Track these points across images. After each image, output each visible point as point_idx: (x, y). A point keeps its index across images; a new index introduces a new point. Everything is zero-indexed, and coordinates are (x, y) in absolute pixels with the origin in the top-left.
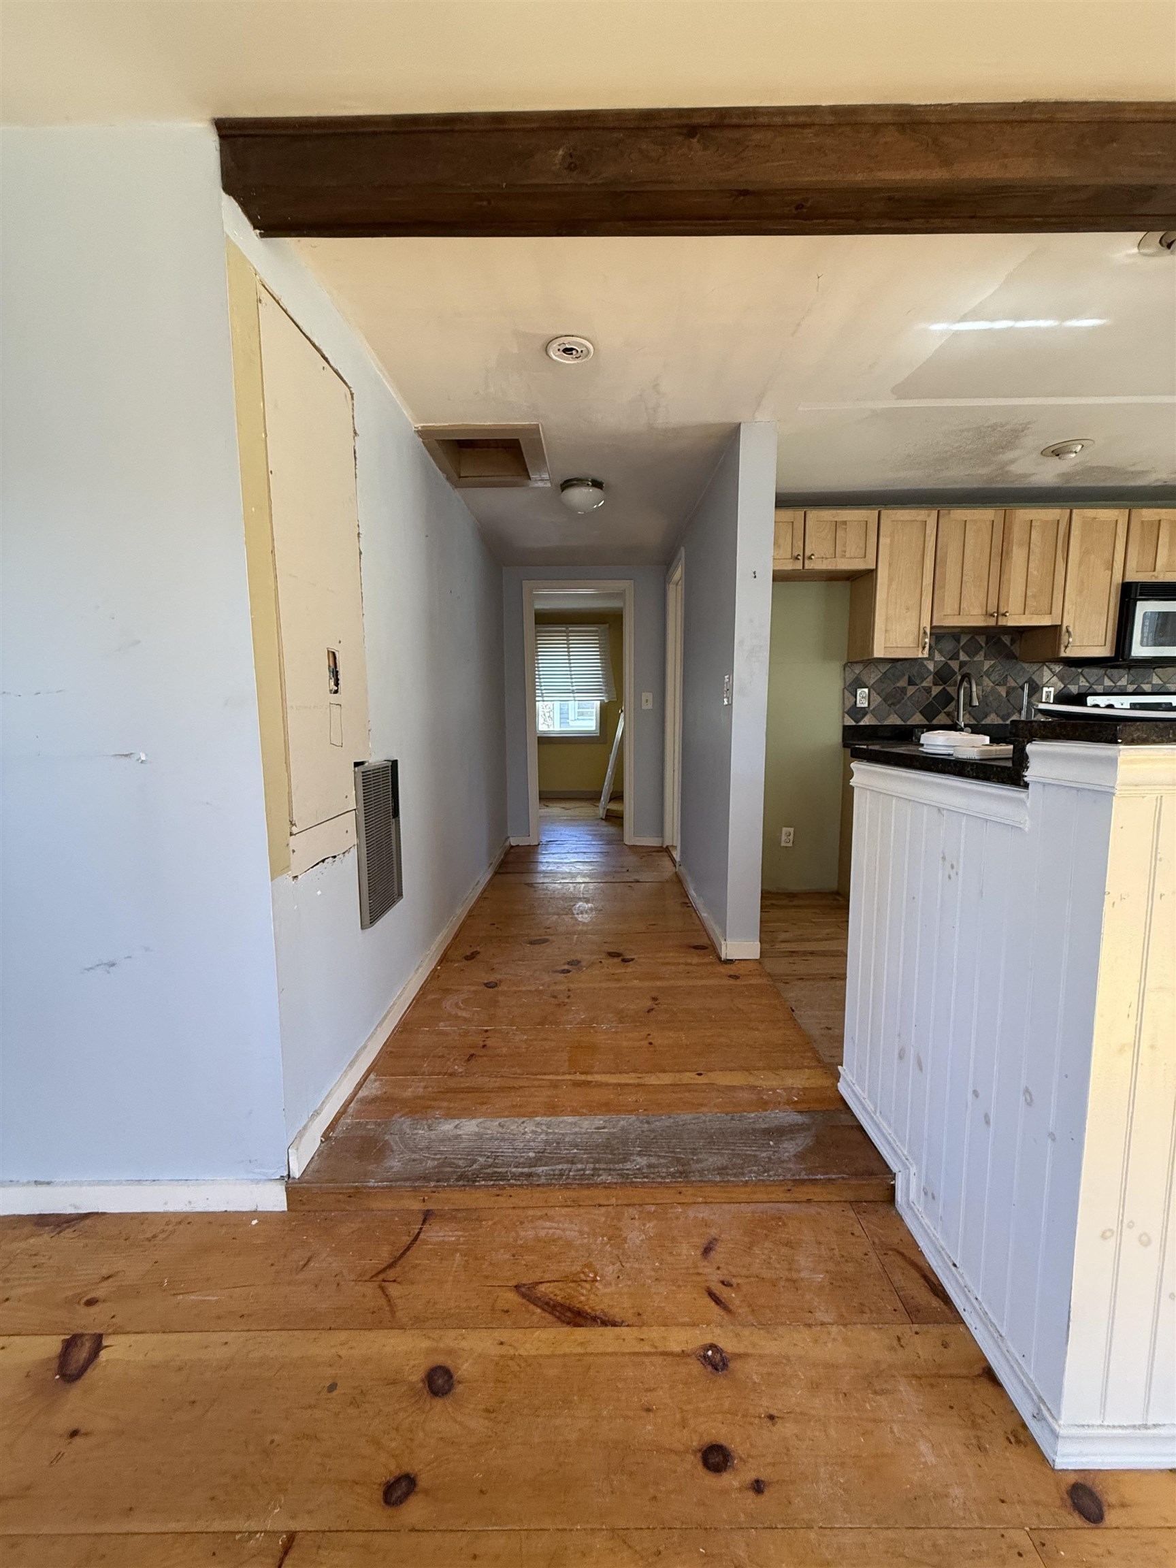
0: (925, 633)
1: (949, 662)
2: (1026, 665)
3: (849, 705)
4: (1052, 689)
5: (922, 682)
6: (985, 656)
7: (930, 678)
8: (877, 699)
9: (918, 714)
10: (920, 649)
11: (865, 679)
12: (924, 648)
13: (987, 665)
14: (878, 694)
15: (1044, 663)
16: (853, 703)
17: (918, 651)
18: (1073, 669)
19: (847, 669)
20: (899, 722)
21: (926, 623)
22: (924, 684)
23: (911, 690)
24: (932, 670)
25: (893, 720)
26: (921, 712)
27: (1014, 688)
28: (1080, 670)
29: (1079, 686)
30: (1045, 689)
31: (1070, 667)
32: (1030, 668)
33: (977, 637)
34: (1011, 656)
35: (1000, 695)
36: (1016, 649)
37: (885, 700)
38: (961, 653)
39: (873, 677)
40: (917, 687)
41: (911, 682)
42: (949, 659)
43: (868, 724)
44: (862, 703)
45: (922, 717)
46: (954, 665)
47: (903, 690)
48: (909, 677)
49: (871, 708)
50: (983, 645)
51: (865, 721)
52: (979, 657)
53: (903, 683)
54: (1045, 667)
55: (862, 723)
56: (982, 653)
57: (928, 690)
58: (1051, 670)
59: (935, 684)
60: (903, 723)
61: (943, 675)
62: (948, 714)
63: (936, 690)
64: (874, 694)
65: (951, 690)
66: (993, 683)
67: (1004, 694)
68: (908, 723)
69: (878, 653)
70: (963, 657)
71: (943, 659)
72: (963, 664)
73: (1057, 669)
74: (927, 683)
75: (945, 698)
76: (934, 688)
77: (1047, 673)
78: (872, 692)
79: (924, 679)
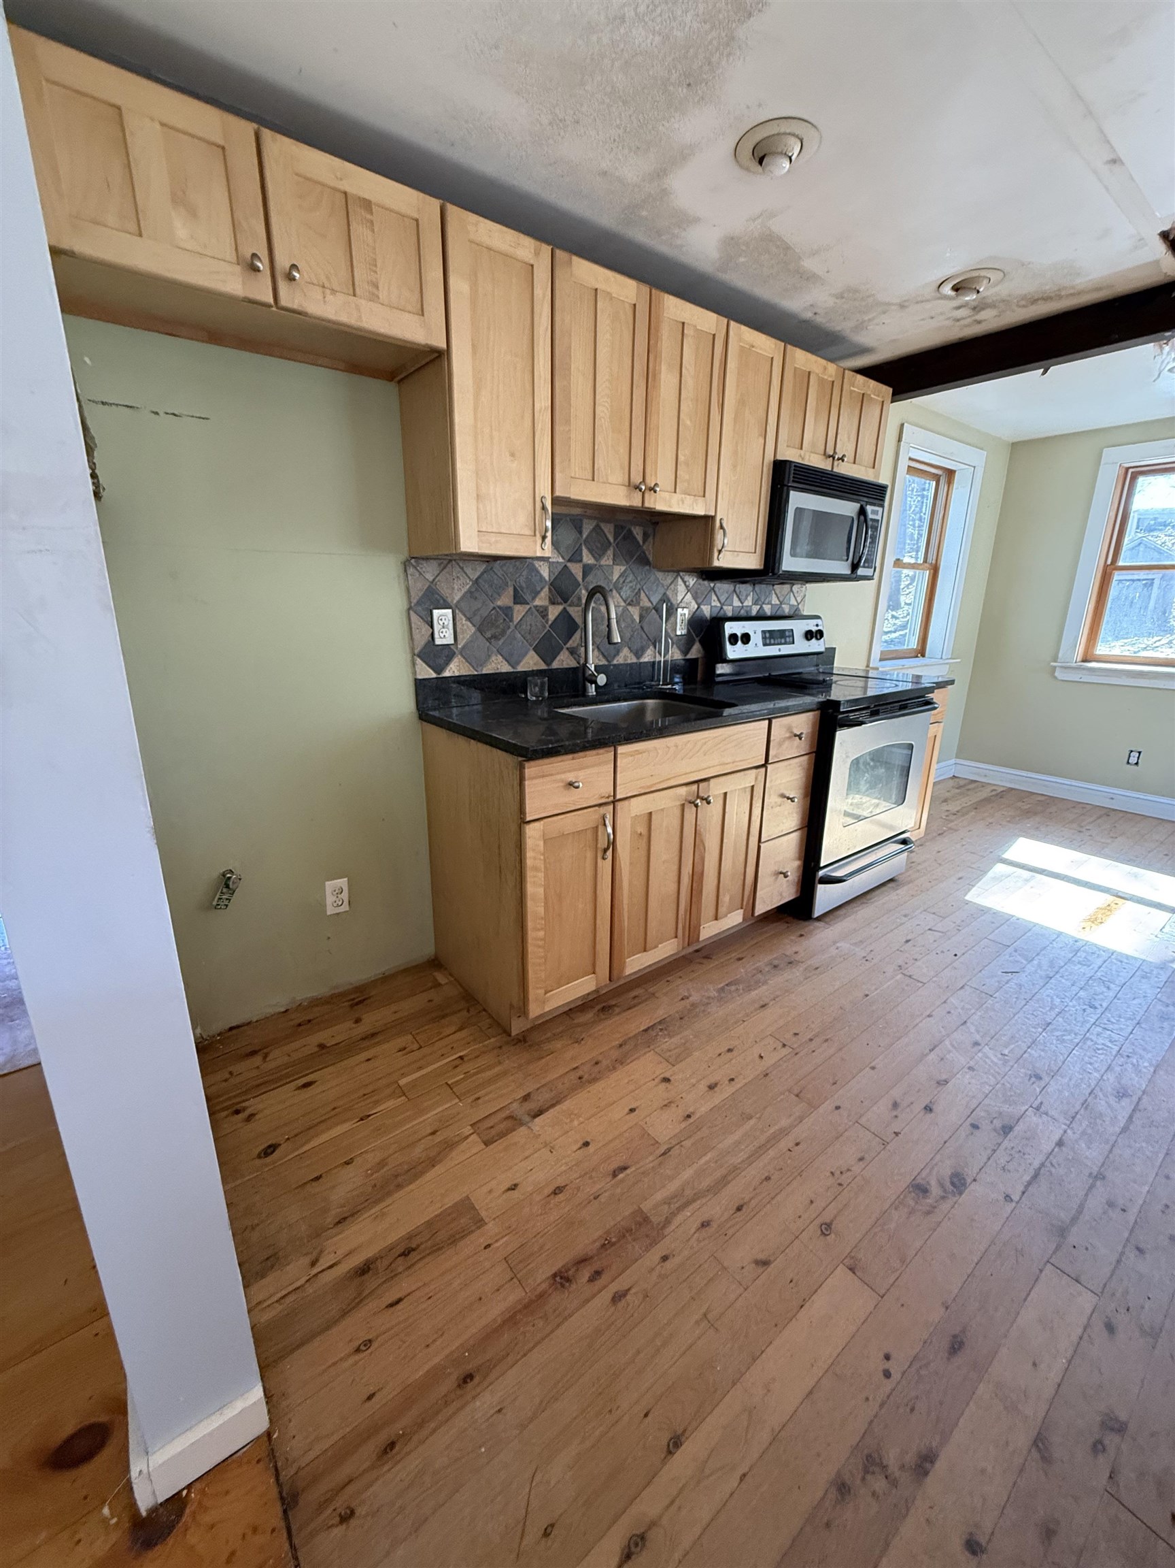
0: (544, 508)
1: (569, 565)
2: (660, 575)
3: (421, 640)
4: (686, 611)
5: (534, 599)
6: (614, 560)
7: (545, 592)
8: (469, 631)
9: (532, 653)
10: (539, 541)
11: (444, 589)
12: (544, 538)
13: (618, 571)
14: (469, 619)
15: (678, 572)
16: (427, 637)
17: (535, 542)
18: (706, 582)
19: (411, 570)
20: (505, 668)
21: (544, 490)
22: (537, 602)
23: (519, 612)
24: (547, 578)
25: (497, 665)
26: (535, 650)
27: (648, 612)
28: (712, 585)
29: (711, 607)
30: (680, 610)
31: (704, 580)
32: (665, 578)
33: (602, 525)
34: (644, 561)
35: (633, 620)
36: (649, 549)
37: (480, 630)
38: (585, 552)
39: (457, 588)
40: (528, 607)
41: (518, 599)
42: (569, 561)
43: (457, 674)
44: (444, 636)
45: (536, 657)
46: (576, 570)
47: (507, 611)
48: (515, 589)
49: (460, 646)
50: (612, 540)
51: (454, 669)
52: (607, 560)
53: (505, 600)
54: (680, 580)
55: (447, 674)
56: (610, 552)
57: (543, 612)
58: (685, 582)
59: (553, 603)
60: (512, 670)
61: (562, 589)
62: (573, 652)
63: (554, 612)
64: (462, 621)
65: (575, 612)
66: (625, 601)
67: (637, 618)
68: (520, 668)
69: (469, 542)
70: (587, 558)
71: (561, 560)
72: (587, 570)
73: (692, 581)
74: (541, 600)
75: (568, 626)
76: (551, 608)
77: (681, 588)
78: (459, 615)
79: (536, 594)
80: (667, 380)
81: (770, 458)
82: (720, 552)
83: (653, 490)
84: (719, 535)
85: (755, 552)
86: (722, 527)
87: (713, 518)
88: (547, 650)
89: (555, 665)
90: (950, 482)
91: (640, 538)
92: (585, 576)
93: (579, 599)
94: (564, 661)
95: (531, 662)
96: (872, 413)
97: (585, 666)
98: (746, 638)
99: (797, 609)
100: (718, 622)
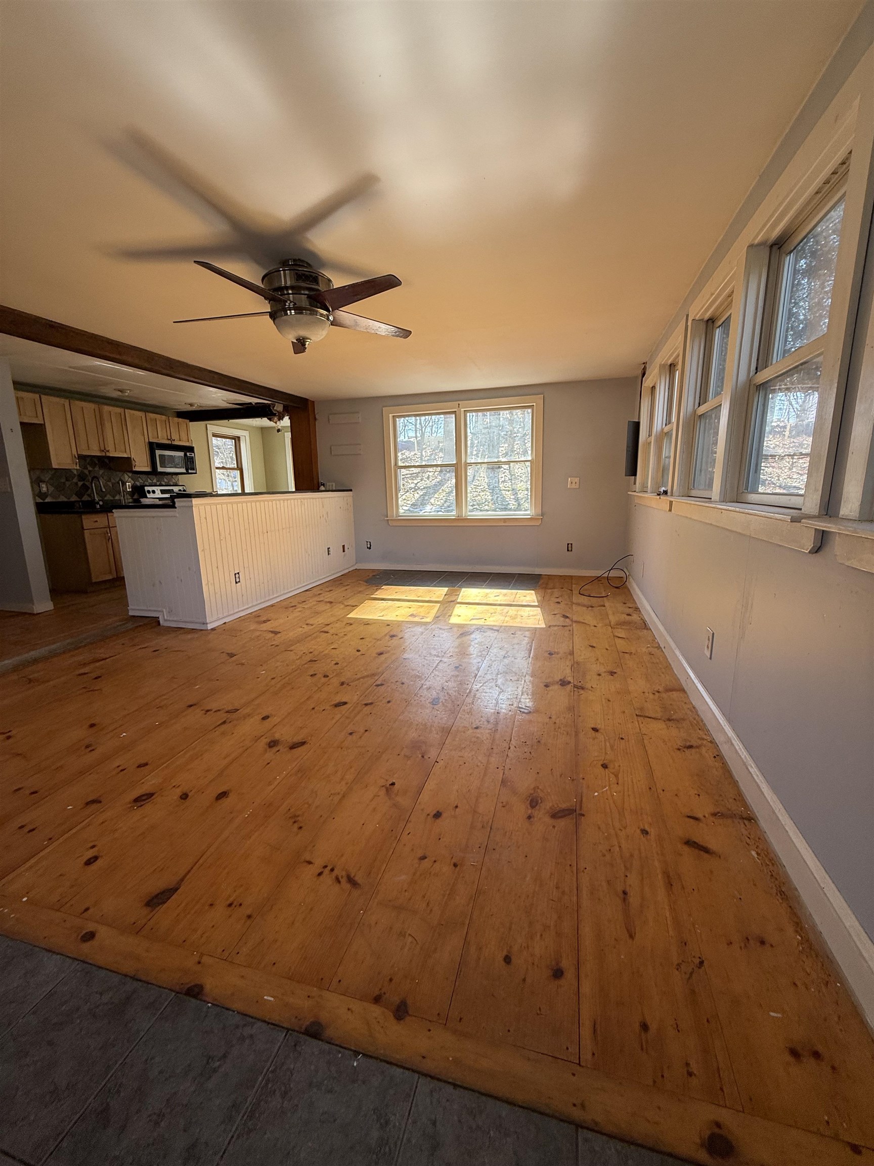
0: (75, 457)
2: (117, 473)
3: (37, 491)
4: (129, 484)
5: (72, 480)
6: (99, 468)
7: (76, 478)
8: (51, 489)
9: (74, 496)
10: (73, 465)
11: (43, 478)
12: (75, 464)
13: (101, 472)
14: (52, 486)
15: (124, 472)
16: (38, 491)
19: (31, 472)
20: (65, 500)
21: (75, 452)
23: (68, 484)
24: (76, 474)
25: (62, 499)
26: (76, 495)
27: (115, 483)
28: (139, 475)
29: (139, 482)
30: (127, 484)
32: (119, 474)
34: (110, 469)
35: (110, 487)
36: (112, 467)
37: (56, 489)
38: (88, 466)
39: (47, 477)
40: (71, 482)
41: (67, 480)
43: (50, 501)
44: (44, 489)
45: (76, 497)
46: (86, 472)
47: (64, 483)
48: (66, 478)
49: (50, 493)
50: (97, 462)
51: (48, 500)
52: (97, 469)
53: (63, 480)
54: (125, 475)
55: (46, 501)
56: (97, 466)
58: (127, 475)
59: (79, 481)
60: (68, 500)
61: (82, 477)
62: (88, 495)
63: (80, 484)
64: (50, 486)
65: (88, 484)
66: (105, 480)
67: (111, 485)
68: (71, 500)
69: (55, 466)
70: (90, 468)
71: (81, 469)
72: (90, 471)
73: (130, 475)
74: (75, 480)
75: (85, 488)
76: (79, 483)
77: (126, 477)
78: (48, 484)
79: (73, 478)
80: (108, 425)
81: (147, 440)
82: (135, 467)
83: (108, 451)
84: (134, 462)
85: (149, 467)
86: (134, 460)
87: (131, 458)
88: (79, 494)
89: (83, 499)
90: (239, 440)
91: (108, 462)
92: (89, 473)
93: (89, 479)
94: (86, 498)
95: (74, 498)
96: (183, 427)
97: (94, 499)
98: (154, 492)
99: (176, 483)
100: (143, 487)
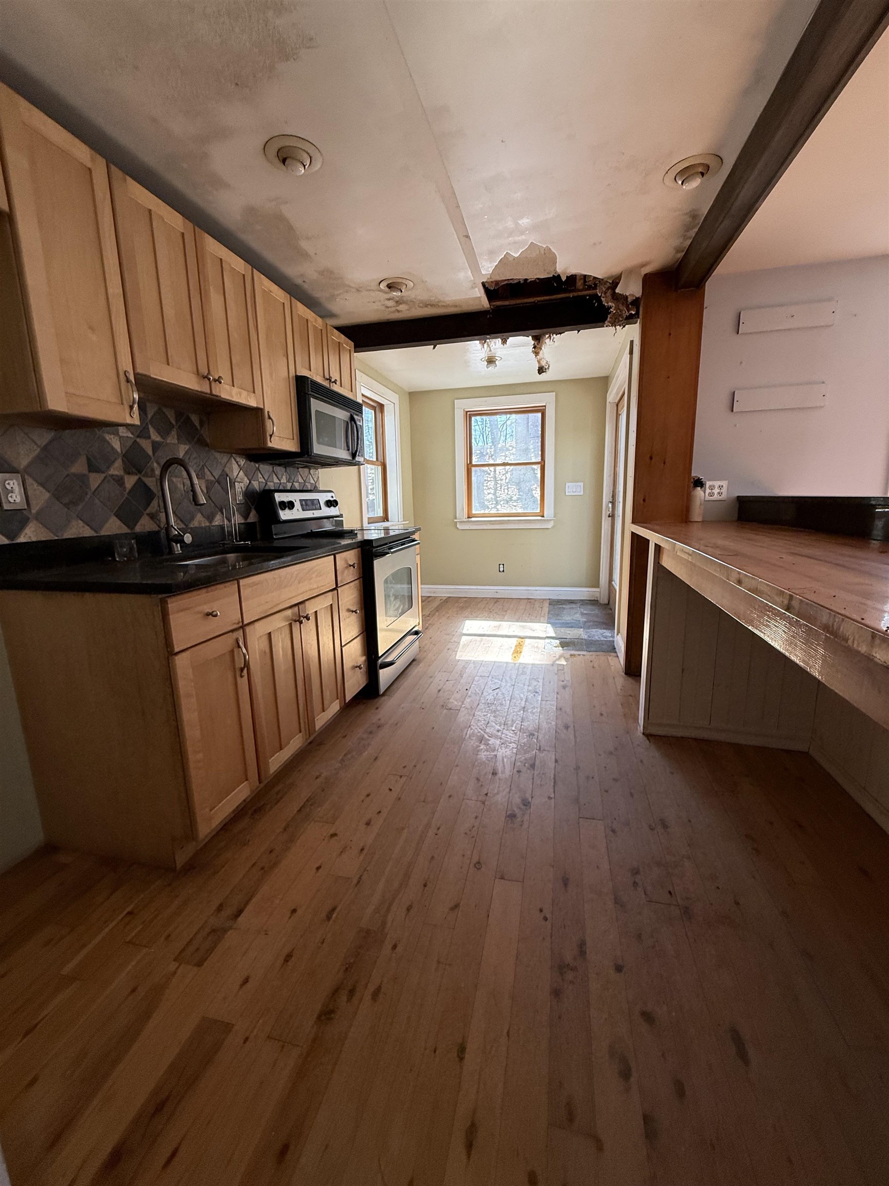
0: (128, 381)
1: (138, 440)
2: (217, 455)
4: (242, 485)
5: (108, 468)
6: (178, 439)
7: (118, 463)
8: (41, 497)
9: (114, 518)
10: (127, 410)
11: (7, 453)
12: (131, 407)
13: (183, 448)
14: (42, 484)
15: (231, 453)
17: (124, 410)
18: (252, 463)
20: (87, 532)
21: (126, 364)
22: (113, 471)
23: (95, 480)
24: (119, 450)
25: (78, 530)
26: (116, 515)
27: (211, 482)
28: (257, 465)
29: (259, 482)
30: (236, 484)
31: (251, 461)
32: (222, 458)
33: (165, 410)
34: (203, 443)
36: (205, 433)
37: (57, 496)
38: (152, 430)
39: (24, 453)
40: (103, 475)
41: (93, 468)
42: (138, 436)
43: (34, 539)
44: (15, 500)
45: (118, 522)
46: (146, 445)
47: (82, 479)
48: (88, 459)
49: (34, 511)
50: (174, 422)
51: (30, 534)
52: (172, 439)
53: (80, 467)
54: (233, 460)
55: (22, 539)
56: (174, 433)
57: (120, 481)
58: (237, 462)
59: (129, 473)
60: (95, 535)
61: (134, 461)
62: (152, 516)
63: (130, 481)
64: (33, 486)
65: (151, 482)
67: (204, 490)
68: (104, 532)
70: (155, 437)
72: (156, 446)
73: (242, 462)
74: (116, 469)
75: (145, 494)
76: (126, 477)
77: (235, 467)
78: (29, 481)
79: (110, 464)
81: (292, 373)
82: (271, 436)
83: (218, 381)
84: (268, 423)
85: (293, 439)
86: (270, 418)
87: (263, 410)
88: (128, 515)
89: (138, 529)
90: (382, 411)
91: (197, 423)
92: (154, 452)
93: (153, 470)
94: (145, 525)
95: (113, 527)
96: (345, 358)
97: (168, 527)
98: (290, 505)
99: (315, 487)
100: (267, 495)
